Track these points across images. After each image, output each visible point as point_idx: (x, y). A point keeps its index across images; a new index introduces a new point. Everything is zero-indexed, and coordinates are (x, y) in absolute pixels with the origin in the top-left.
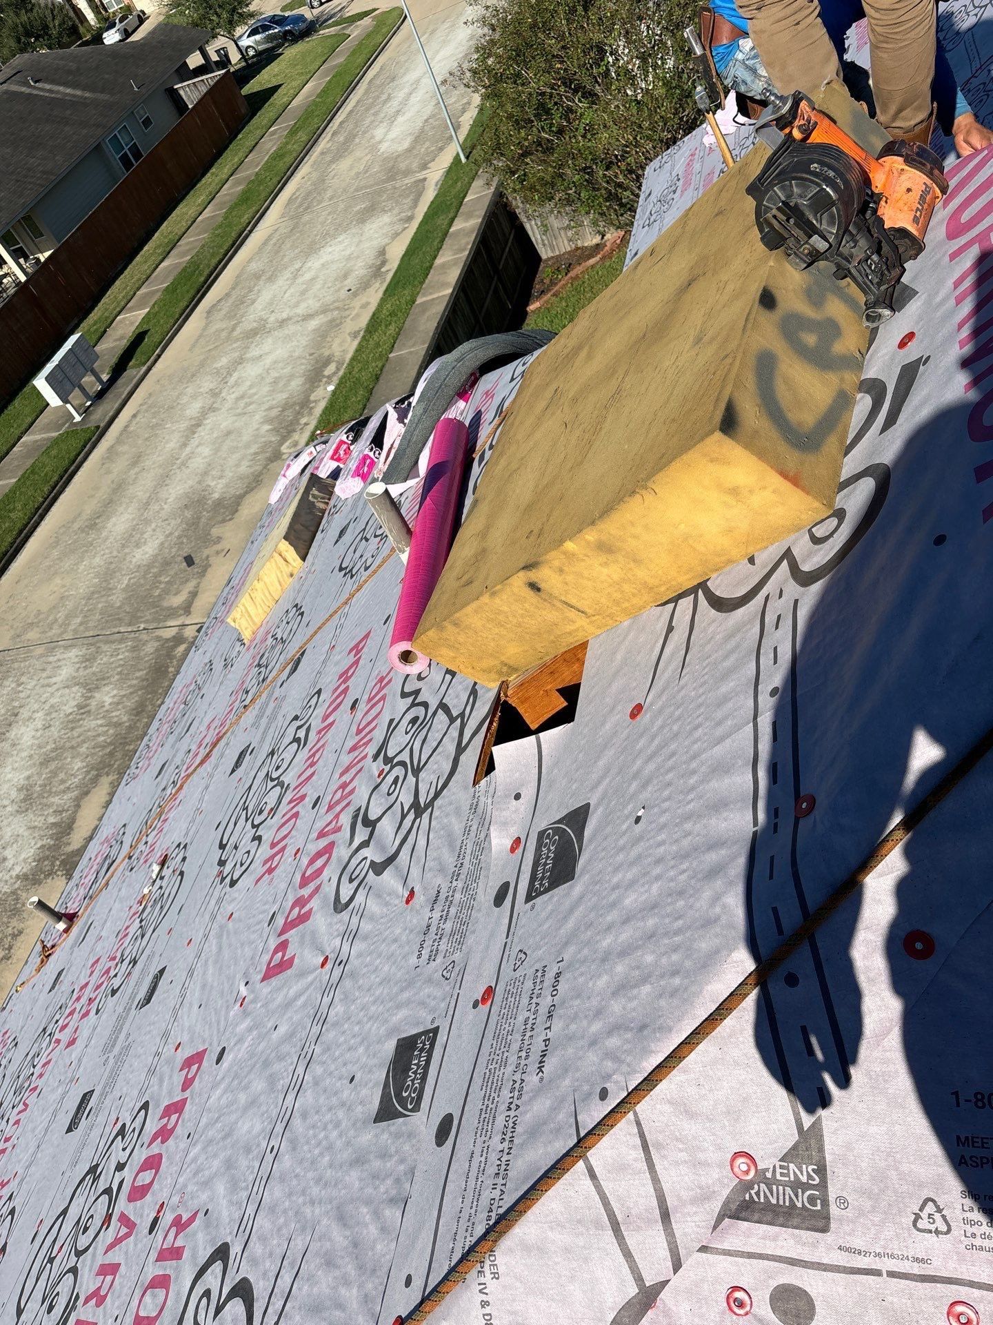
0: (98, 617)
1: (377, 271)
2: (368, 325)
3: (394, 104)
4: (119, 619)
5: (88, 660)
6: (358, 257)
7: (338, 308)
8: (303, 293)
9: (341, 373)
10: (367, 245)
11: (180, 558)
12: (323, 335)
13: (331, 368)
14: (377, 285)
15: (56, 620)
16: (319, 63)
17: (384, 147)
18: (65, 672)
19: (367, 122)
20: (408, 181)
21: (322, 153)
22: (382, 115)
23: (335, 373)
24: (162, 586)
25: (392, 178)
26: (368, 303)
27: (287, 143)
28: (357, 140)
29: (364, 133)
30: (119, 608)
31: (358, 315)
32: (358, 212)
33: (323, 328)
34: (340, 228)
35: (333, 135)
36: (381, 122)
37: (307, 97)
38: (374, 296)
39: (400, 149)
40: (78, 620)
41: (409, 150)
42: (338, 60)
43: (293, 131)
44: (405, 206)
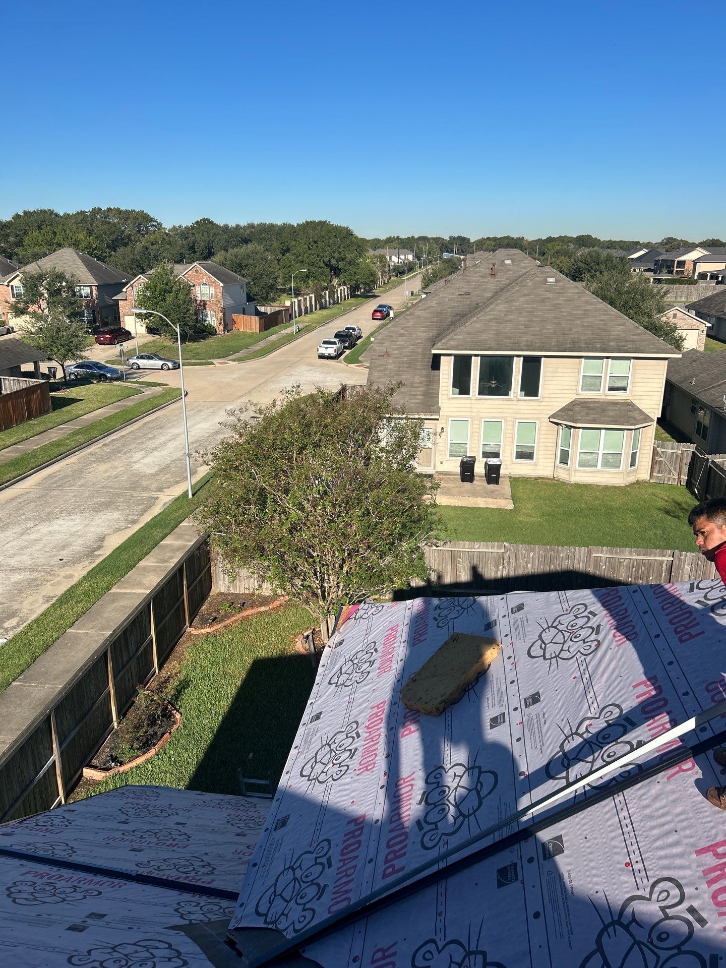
1: (90, 553)
2: (62, 595)
3: (156, 443)
6: (81, 536)
7: (44, 571)
8: (22, 548)
9: (19, 630)
10: (92, 529)
12: (20, 590)
13: (13, 622)
14: (86, 563)
16: (114, 400)
17: (136, 466)
19: (132, 446)
20: (145, 495)
21: (90, 454)
22: (145, 446)
23: (13, 628)
25: (134, 489)
26: (71, 576)
27: (68, 439)
28: (119, 455)
29: (128, 452)
31: (59, 583)
32: (97, 503)
33: (24, 584)
34: (78, 509)
35: (104, 445)
36: (141, 450)
37: (97, 416)
38: (80, 571)
39: (148, 472)
41: (154, 475)
42: (129, 403)
43: (76, 433)
44: (135, 512)
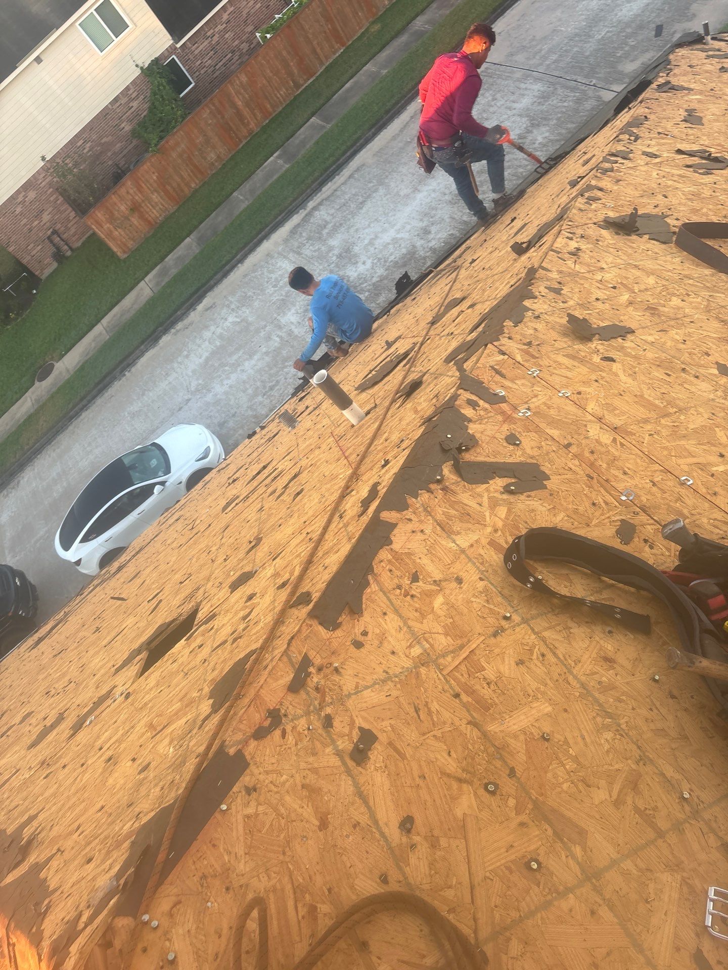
0: (568, 59)
4: (581, 68)
5: (544, 97)
11: (654, 26)
15: (541, 50)
18: (525, 102)
24: (627, 49)
30: (587, 57)
40: (554, 57)
